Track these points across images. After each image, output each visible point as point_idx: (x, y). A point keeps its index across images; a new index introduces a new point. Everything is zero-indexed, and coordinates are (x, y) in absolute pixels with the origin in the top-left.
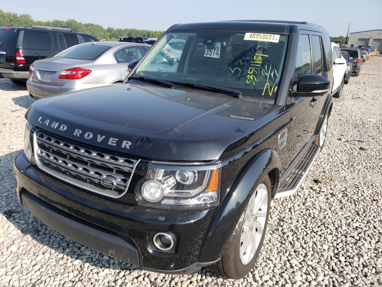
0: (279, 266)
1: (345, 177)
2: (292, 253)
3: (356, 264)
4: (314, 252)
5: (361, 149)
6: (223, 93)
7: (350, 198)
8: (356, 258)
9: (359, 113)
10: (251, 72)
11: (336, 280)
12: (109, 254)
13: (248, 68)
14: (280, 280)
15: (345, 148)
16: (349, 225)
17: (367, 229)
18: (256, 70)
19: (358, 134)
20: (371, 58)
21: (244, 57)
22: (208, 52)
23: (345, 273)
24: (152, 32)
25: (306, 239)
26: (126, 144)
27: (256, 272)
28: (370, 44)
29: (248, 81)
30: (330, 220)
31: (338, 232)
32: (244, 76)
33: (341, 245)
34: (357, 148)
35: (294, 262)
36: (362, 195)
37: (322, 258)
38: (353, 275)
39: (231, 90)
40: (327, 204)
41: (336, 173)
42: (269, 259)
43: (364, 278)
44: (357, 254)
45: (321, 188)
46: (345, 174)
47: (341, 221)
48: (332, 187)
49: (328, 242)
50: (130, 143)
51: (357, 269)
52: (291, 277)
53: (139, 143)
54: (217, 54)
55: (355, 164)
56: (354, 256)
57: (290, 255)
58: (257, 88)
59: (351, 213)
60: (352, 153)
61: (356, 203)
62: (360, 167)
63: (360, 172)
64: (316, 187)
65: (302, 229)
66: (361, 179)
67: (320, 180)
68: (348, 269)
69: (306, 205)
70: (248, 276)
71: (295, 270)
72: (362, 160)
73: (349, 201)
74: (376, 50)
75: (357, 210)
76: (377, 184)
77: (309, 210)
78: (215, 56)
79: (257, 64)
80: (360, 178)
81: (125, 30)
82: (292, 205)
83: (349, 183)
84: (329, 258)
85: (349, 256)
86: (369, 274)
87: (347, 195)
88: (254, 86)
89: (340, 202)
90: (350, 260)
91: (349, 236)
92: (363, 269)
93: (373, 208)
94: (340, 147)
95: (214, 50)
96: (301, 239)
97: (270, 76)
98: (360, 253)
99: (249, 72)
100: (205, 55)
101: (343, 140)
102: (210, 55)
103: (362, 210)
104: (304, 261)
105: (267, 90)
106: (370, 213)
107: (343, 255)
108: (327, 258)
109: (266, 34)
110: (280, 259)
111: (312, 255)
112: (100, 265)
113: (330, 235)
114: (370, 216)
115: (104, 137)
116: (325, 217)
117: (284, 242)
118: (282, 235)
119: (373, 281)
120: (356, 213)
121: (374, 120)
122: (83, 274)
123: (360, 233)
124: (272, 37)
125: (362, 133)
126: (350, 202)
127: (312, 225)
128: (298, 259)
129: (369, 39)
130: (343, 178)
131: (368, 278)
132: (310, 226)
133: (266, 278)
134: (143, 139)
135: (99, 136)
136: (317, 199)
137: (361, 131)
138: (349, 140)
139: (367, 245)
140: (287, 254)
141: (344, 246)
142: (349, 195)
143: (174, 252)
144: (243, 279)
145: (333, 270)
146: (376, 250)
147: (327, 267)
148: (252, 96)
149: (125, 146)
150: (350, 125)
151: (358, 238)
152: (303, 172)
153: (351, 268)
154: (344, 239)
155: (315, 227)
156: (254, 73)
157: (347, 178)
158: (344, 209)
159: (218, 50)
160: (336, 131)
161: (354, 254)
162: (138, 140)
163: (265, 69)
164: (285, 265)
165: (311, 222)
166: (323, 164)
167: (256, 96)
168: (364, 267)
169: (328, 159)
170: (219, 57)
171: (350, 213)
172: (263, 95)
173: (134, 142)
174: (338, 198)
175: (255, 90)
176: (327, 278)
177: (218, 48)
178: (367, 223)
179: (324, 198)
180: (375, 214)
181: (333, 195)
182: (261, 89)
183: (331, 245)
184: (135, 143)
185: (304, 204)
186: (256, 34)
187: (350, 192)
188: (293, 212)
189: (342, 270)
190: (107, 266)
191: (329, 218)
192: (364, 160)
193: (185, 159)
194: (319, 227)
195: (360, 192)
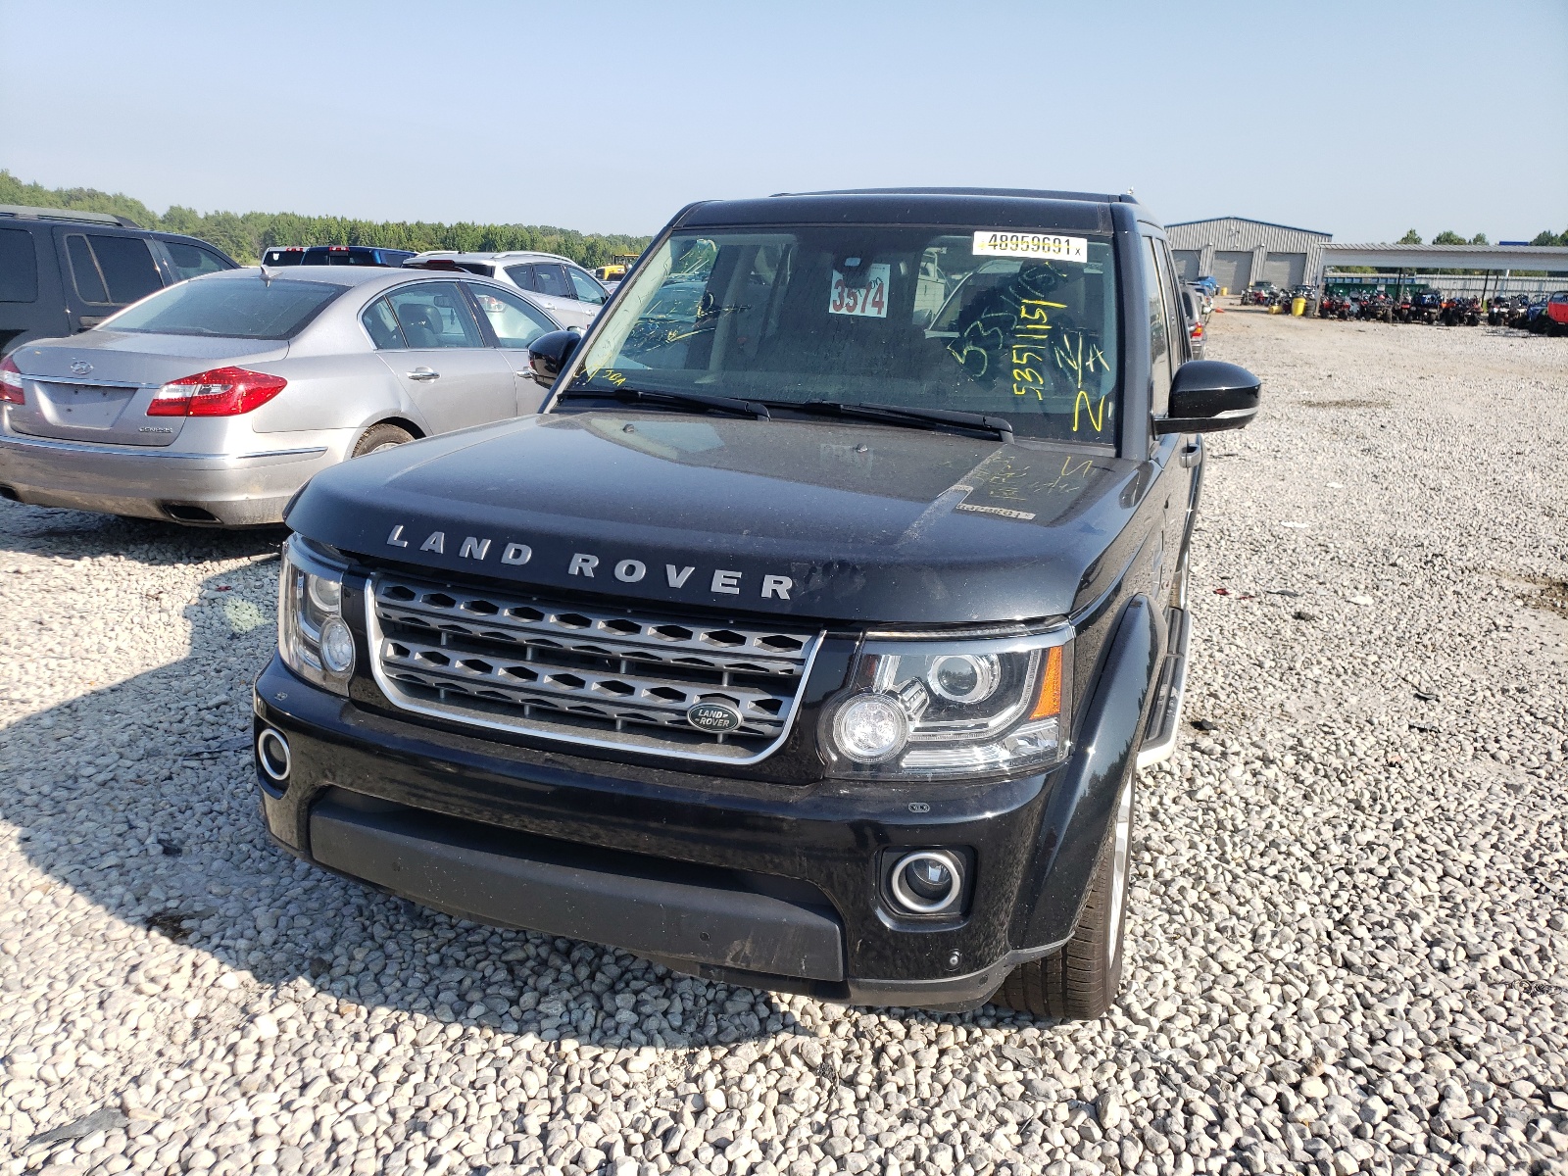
0: (1191, 975)
1: (1282, 705)
2: (1214, 934)
3: (1405, 942)
4: (1277, 925)
5: (1299, 616)
6: (946, 430)
7: (1320, 766)
8: (1400, 926)
9: (1249, 503)
10: (1020, 357)
11: (1366, 988)
12: (728, 959)
13: (1008, 347)
14: (1210, 1010)
15: (1251, 618)
16: (1345, 840)
17: (1401, 844)
18: (1035, 351)
19: (1273, 572)
20: (1215, 318)
21: (989, 312)
22: (841, 296)
23: (1384, 967)
24: (370, 225)
25: (1239, 892)
26: (777, 587)
27: (1130, 999)
28: (1205, 271)
29: (1019, 389)
30: (1285, 832)
31: (1323, 863)
32: (998, 371)
33: (1344, 895)
34: (1286, 617)
35: (1232, 956)
36: (1352, 754)
37: (1306, 938)
38: (1409, 972)
39: (976, 419)
40: (1262, 790)
41: (1250, 695)
42: (1153, 959)
43: (1442, 976)
44: (1399, 915)
45: (1223, 744)
46: (1280, 697)
47: (1319, 833)
48: (1255, 739)
49: (1305, 892)
50: (788, 583)
51: (1413, 952)
52: (1238, 996)
53: (817, 580)
54: (877, 304)
55: (1298, 665)
56: (1391, 920)
57: (1209, 941)
58: (1052, 409)
59: (1339, 806)
60: (1278, 632)
61: (1343, 776)
62: (1316, 670)
63: (1321, 686)
64: (1206, 743)
65: (1215, 867)
66: (1330, 706)
67: (1210, 720)
68: (1388, 958)
69: (1200, 796)
70: (1110, 1012)
71: (1242, 979)
72: (1315, 651)
73: (1322, 773)
74: (1225, 290)
75: (1351, 796)
76: (1383, 718)
77: (1214, 811)
78: (871, 312)
79: (1036, 332)
80: (1328, 706)
81: (247, 218)
82: (1155, 800)
83: (1302, 722)
84: (1324, 934)
85: (1380, 924)
86: (1452, 964)
87: (1309, 758)
88: (1041, 403)
89: (1297, 780)
90: (1386, 933)
91: (1357, 869)
92: (1432, 952)
93: (1395, 786)
94: (1233, 616)
95: (863, 292)
96: (1224, 893)
97: (1085, 369)
98: (1406, 911)
99: (1015, 360)
100: (831, 310)
101: (1234, 594)
102: (851, 308)
103: (1367, 795)
104: (1255, 951)
105: (1083, 413)
106: (1393, 802)
107: (1360, 924)
108: (1319, 935)
109: (1041, 237)
110: (1185, 957)
111: (1274, 934)
112: (617, 1040)
113: (1306, 873)
114: (1394, 810)
115: (689, 571)
116: (1268, 826)
117: (1177, 908)
118: (1163, 889)
119: (1469, 981)
120: (1353, 806)
121: (1304, 526)
122: (571, 1075)
123: (1387, 858)
124: (1064, 246)
125: (1283, 568)
126: (1326, 776)
127: (1239, 854)
128: (1237, 947)
129: (1199, 251)
130: (1278, 711)
131: (1453, 975)
132: (1236, 855)
133: (1165, 1009)
134: (827, 567)
135: (671, 569)
136: (1223, 777)
137: (1277, 561)
138: (1252, 593)
139: (1419, 888)
140: (1200, 939)
141: (1356, 899)
142: (1314, 755)
143: (957, 913)
144: (1098, 1022)
145: (1347, 965)
146: (1445, 899)
147: (1327, 961)
148: (1042, 435)
149: (774, 591)
150: (1237, 545)
151: (1385, 872)
152: (1174, 690)
153: (1396, 953)
154: (1346, 879)
155: (1251, 858)
156: (1031, 363)
157: (1290, 707)
158: (1317, 799)
159: (880, 290)
160: (1202, 564)
161: (1392, 914)
162: (813, 570)
163: (1064, 348)
164: (1206, 968)
165: (1235, 844)
166: (1201, 673)
167: (1055, 436)
168: (1430, 945)
169: (1211, 656)
170: (884, 315)
171: (1335, 807)
172: (1075, 429)
173: (801, 577)
174: (1286, 769)
175: (1046, 415)
176: (1339, 986)
177: (881, 285)
178: (1395, 829)
179: (1245, 772)
180: (1408, 804)
181: (1267, 761)
182: (1066, 410)
183: (1316, 900)
184: (807, 581)
185: (1191, 794)
186: (1010, 235)
187: (1315, 746)
188: (1168, 821)
189: (1374, 961)
190: (643, 1039)
191: (1282, 827)
192: (1321, 651)
193: (975, 618)
194: (1262, 855)
195: (1343, 745)
